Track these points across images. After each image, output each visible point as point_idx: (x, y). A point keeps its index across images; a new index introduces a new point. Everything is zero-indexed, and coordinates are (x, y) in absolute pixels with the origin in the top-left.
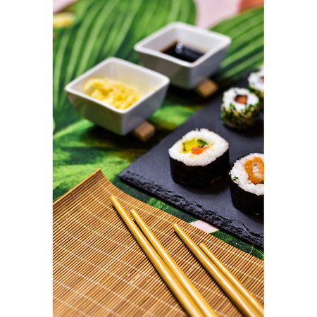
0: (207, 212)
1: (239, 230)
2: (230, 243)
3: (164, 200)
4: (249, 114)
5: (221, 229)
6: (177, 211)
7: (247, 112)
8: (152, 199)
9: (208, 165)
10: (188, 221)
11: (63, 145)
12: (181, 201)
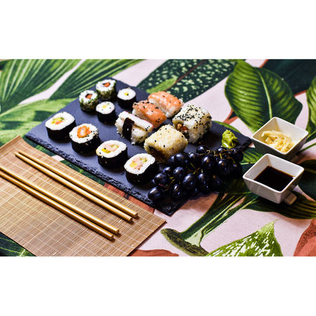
0: (60, 151)
1: (72, 159)
2: (68, 165)
3: (43, 146)
4: (91, 104)
5: (66, 159)
6: (48, 151)
7: (89, 103)
8: (38, 146)
9: (62, 130)
10: (51, 156)
11: (3, 120)
12: (50, 147)
